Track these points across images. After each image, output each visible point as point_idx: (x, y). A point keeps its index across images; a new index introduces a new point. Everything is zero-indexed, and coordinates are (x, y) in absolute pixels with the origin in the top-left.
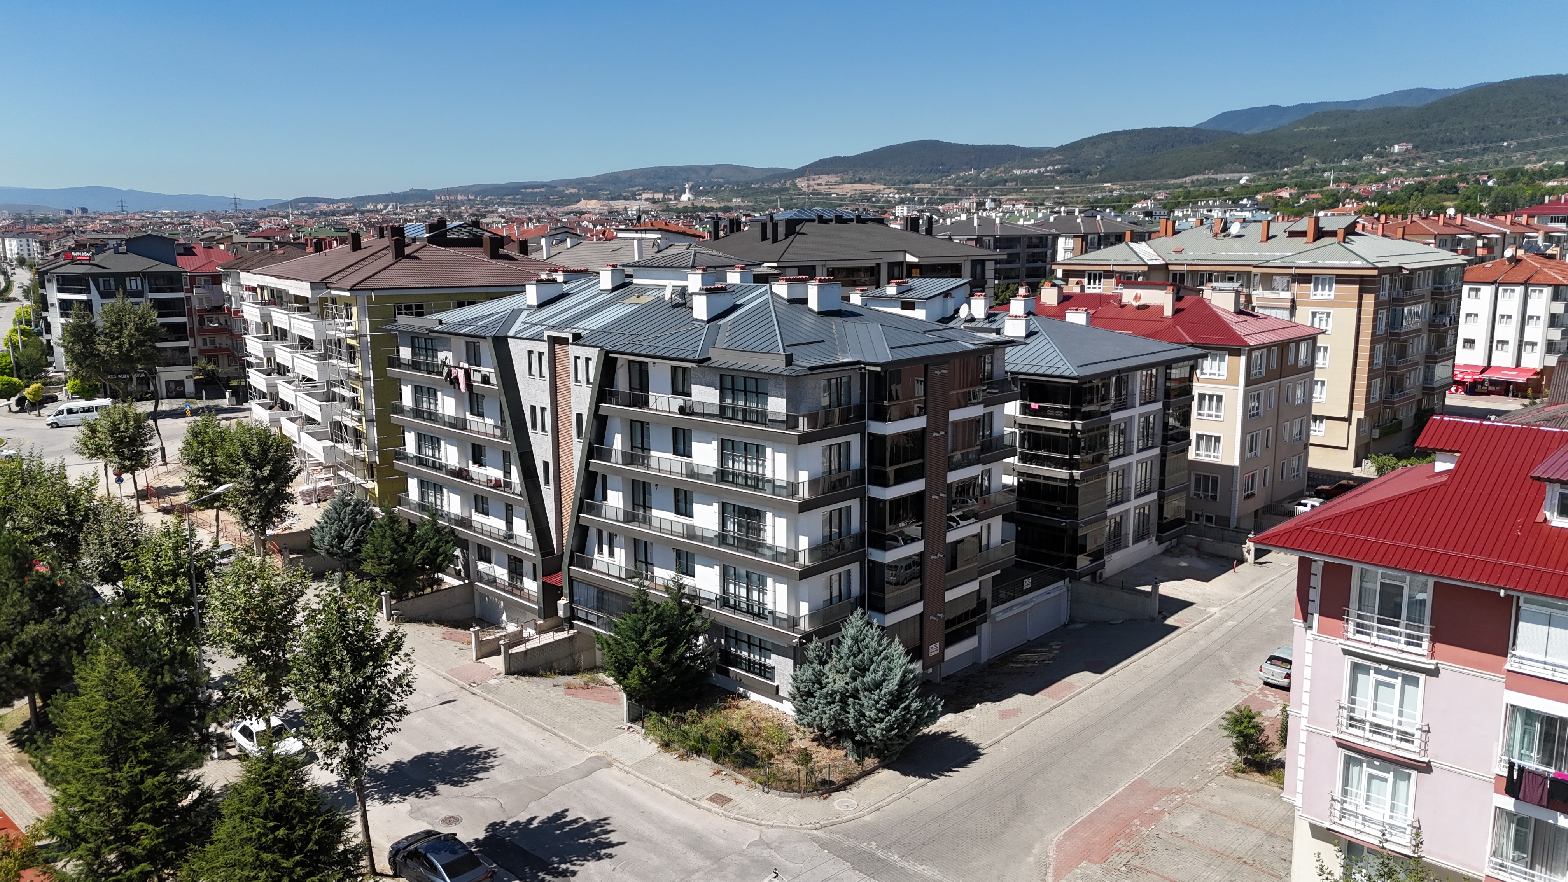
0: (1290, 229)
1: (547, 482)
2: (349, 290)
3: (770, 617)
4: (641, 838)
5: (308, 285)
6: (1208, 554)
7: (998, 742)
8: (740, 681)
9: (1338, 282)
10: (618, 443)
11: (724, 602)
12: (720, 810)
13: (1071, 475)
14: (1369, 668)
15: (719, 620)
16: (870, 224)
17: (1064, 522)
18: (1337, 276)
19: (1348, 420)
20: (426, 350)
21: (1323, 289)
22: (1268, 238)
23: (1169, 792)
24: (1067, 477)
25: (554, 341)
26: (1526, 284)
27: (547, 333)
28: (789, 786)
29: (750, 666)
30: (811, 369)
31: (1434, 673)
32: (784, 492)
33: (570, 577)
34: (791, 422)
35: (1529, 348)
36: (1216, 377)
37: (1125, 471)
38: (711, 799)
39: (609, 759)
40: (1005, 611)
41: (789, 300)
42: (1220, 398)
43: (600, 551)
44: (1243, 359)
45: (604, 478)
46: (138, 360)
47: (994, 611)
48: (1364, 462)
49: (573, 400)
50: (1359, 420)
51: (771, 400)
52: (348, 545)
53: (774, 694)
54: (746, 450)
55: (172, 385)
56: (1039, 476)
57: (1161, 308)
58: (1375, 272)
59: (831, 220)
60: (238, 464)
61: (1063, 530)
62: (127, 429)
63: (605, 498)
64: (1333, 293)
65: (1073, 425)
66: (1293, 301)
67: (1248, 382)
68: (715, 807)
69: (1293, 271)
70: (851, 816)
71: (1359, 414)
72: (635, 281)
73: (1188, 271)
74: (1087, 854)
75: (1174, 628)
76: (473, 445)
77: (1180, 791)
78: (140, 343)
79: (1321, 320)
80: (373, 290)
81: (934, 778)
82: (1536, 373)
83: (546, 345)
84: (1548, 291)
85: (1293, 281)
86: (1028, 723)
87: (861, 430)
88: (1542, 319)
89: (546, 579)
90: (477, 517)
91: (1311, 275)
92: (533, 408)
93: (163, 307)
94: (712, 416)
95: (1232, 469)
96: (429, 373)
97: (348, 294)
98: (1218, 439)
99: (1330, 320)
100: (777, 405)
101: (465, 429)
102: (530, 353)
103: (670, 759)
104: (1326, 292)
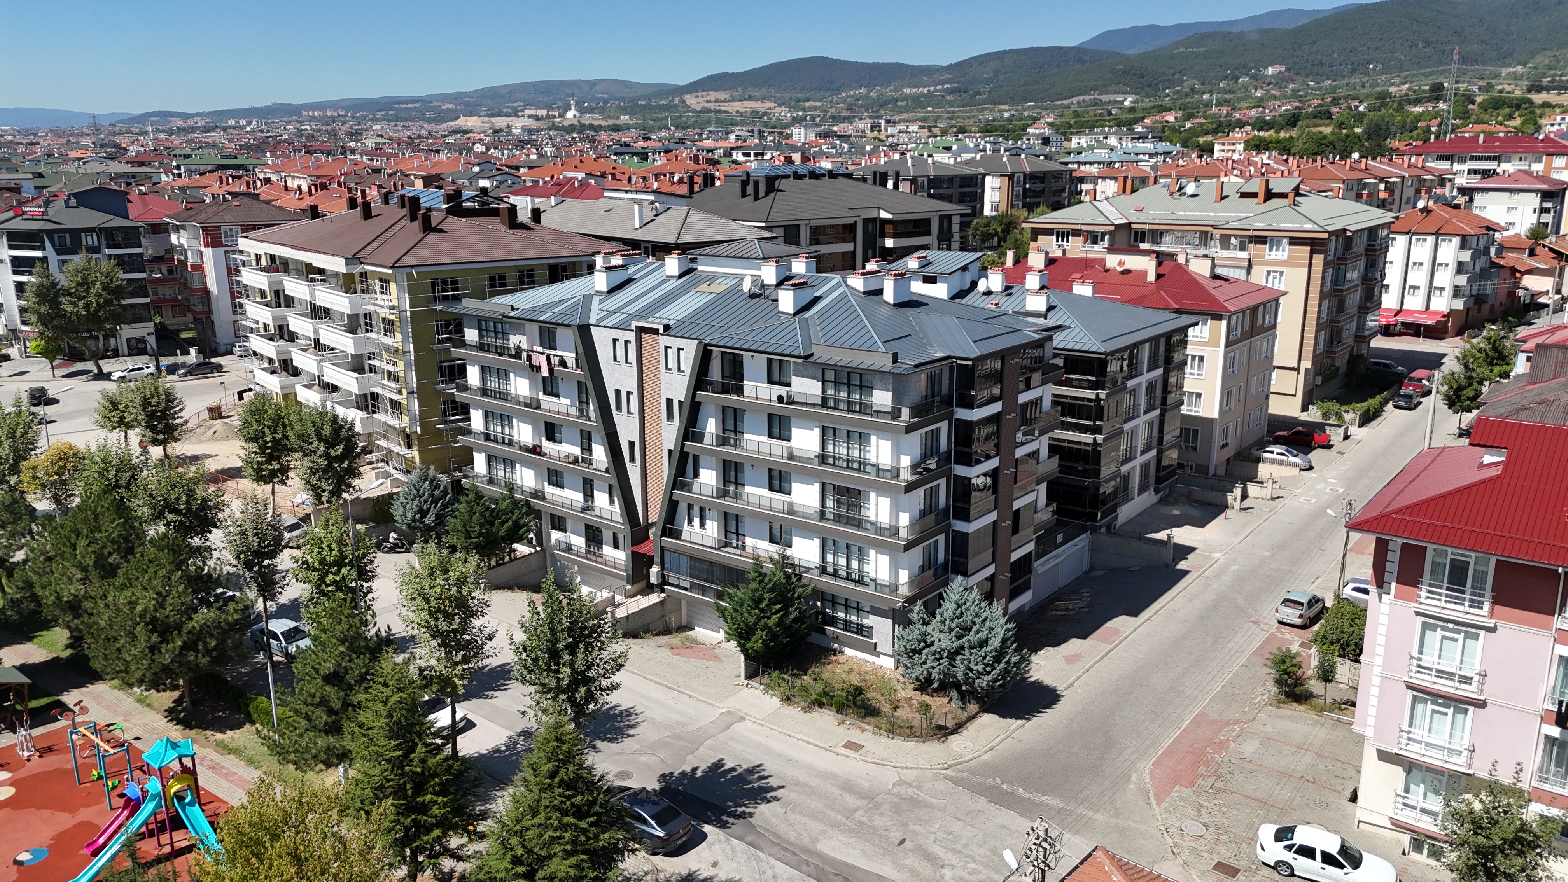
0: (1242, 190)
1: (632, 459)
2: (391, 268)
3: (872, 584)
4: (798, 784)
5: (342, 261)
6: (1197, 502)
7: (1072, 685)
8: (836, 639)
9: (1291, 244)
10: (711, 427)
11: (823, 570)
12: (857, 755)
13: (1095, 439)
14: (1437, 626)
15: (821, 587)
16: (841, 179)
17: (1088, 482)
18: (1291, 238)
19: (1297, 369)
20: (496, 332)
21: (1277, 250)
22: (1222, 198)
23: (1228, 723)
24: (1091, 441)
25: (641, 330)
26: (1437, 234)
27: (634, 324)
28: (910, 732)
29: (847, 626)
30: (916, 366)
31: (1493, 630)
32: (888, 475)
33: (661, 547)
34: (896, 414)
35: (1437, 292)
36: (1198, 339)
37: (1133, 433)
38: (845, 746)
39: (740, 714)
40: (1043, 564)
41: (864, 293)
42: (1202, 359)
43: (690, 522)
44: (1224, 323)
45: (696, 458)
46: (106, 320)
47: (1036, 564)
48: (1311, 407)
49: (663, 386)
50: (1306, 369)
51: (876, 392)
52: (429, 520)
53: (873, 650)
54: (848, 436)
55: (133, 342)
56: (1064, 441)
57: (1144, 273)
58: (1326, 235)
59: (805, 176)
60: (311, 443)
61: (1086, 489)
62: (159, 403)
63: (696, 475)
64: (1286, 254)
65: (1097, 395)
66: (1250, 260)
67: (1228, 344)
68: (851, 753)
69: (1250, 233)
70: (970, 757)
71: (1307, 364)
72: (700, 268)
73: (1149, 230)
74: (1176, 780)
75: (1185, 573)
76: (546, 423)
77: (1237, 722)
78: (108, 302)
79: (1274, 278)
80: (412, 267)
81: (1028, 719)
82: (1444, 316)
83: (634, 334)
84: (1456, 241)
85: (1250, 242)
86: (1092, 666)
87: (949, 417)
88: (1450, 266)
89: (636, 549)
90: (550, 490)
91: (1266, 237)
92: (618, 392)
93: (124, 263)
94: (814, 405)
95: (1211, 421)
96: (500, 355)
97: (390, 271)
98: (1199, 395)
99: (1283, 278)
100: (882, 398)
101: (537, 408)
102: (615, 340)
103: (794, 712)
104: (1280, 253)
